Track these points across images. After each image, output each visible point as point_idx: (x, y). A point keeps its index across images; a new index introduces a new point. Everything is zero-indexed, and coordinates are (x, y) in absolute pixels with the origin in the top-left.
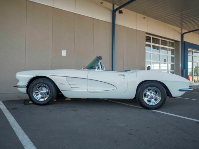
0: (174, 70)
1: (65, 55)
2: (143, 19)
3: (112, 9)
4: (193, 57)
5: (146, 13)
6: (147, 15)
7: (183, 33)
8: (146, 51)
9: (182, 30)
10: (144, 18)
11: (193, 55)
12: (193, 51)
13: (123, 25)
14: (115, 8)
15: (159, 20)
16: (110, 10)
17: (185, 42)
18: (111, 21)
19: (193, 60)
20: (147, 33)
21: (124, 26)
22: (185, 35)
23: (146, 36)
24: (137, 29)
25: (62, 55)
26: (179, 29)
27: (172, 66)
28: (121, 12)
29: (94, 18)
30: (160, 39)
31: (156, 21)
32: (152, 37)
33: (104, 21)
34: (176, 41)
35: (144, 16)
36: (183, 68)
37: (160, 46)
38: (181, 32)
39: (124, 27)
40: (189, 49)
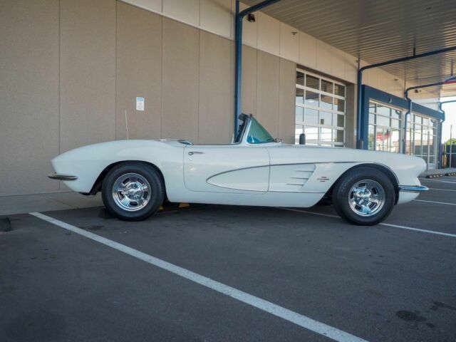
0: (342, 141)
1: (143, 109)
2: (292, 35)
3: (234, 10)
4: (375, 115)
5: (297, 23)
6: (299, 28)
7: (361, 67)
8: (297, 104)
9: (358, 61)
10: (294, 33)
11: (375, 111)
12: (375, 104)
13: (255, 47)
14: (240, 11)
15: (322, 40)
16: (231, 13)
17: (364, 86)
18: (232, 38)
19: (375, 123)
20: (299, 66)
21: (258, 48)
22: (364, 72)
23: (298, 72)
24: (280, 56)
25: (138, 109)
26: (353, 59)
27: (340, 133)
28: (251, 19)
29: (200, 30)
30: (321, 78)
31: (314, 39)
32: (306, 73)
33: (219, 36)
34: (349, 84)
35: (295, 30)
36: (359, 138)
37: (320, 92)
38: (356, 64)
39: (257, 50)
40: (370, 101)
